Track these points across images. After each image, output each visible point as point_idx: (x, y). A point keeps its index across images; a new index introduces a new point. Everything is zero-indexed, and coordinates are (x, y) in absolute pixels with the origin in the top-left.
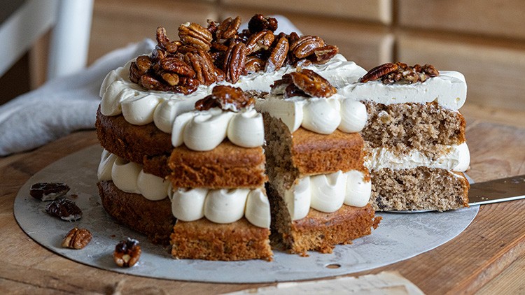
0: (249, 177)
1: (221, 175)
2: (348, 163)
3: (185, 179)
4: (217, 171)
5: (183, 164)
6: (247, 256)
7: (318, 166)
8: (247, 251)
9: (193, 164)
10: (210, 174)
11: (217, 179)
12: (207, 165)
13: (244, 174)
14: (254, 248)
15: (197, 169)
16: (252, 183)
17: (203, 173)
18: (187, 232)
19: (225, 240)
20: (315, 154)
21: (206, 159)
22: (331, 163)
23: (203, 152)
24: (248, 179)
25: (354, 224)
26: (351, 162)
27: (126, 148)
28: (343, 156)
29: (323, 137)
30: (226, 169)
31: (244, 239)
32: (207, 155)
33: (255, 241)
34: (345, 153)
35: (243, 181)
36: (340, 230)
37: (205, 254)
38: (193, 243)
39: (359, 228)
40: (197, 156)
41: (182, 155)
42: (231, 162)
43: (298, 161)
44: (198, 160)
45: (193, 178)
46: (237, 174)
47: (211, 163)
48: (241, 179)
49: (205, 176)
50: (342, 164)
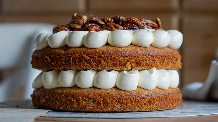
0: (120, 61)
1: (105, 61)
2: (159, 63)
3: (84, 63)
4: (103, 58)
5: (83, 55)
6: (115, 108)
7: (142, 63)
8: (116, 105)
9: (89, 55)
10: (99, 60)
11: (103, 63)
12: (97, 55)
13: (117, 60)
14: (120, 103)
15: (91, 57)
16: (122, 65)
17: (94, 59)
18: (82, 94)
19: (104, 98)
20: (140, 57)
21: (96, 52)
22: (149, 62)
23: (95, 48)
24: (120, 63)
25: (163, 99)
26: (160, 63)
27: (51, 61)
28: (156, 59)
29: (144, 48)
30: (108, 57)
31: (115, 98)
32: (97, 50)
33: (121, 99)
34: (156, 57)
35: (117, 63)
36: (155, 101)
37: (92, 106)
38: (85, 100)
39: (166, 102)
40: (92, 51)
41: (83, 50)
42: (110, 53)
43: (131, 60)
44: (92, 52)
45: (89, 62)
46: (113, 60)
47: (99, 54)
48: (116, 63)
49: (96, 61)
50: (156, 63)
